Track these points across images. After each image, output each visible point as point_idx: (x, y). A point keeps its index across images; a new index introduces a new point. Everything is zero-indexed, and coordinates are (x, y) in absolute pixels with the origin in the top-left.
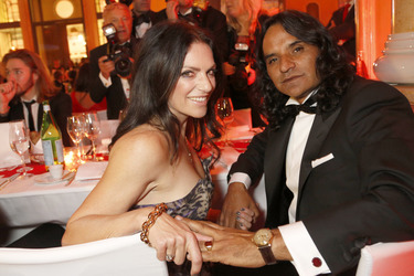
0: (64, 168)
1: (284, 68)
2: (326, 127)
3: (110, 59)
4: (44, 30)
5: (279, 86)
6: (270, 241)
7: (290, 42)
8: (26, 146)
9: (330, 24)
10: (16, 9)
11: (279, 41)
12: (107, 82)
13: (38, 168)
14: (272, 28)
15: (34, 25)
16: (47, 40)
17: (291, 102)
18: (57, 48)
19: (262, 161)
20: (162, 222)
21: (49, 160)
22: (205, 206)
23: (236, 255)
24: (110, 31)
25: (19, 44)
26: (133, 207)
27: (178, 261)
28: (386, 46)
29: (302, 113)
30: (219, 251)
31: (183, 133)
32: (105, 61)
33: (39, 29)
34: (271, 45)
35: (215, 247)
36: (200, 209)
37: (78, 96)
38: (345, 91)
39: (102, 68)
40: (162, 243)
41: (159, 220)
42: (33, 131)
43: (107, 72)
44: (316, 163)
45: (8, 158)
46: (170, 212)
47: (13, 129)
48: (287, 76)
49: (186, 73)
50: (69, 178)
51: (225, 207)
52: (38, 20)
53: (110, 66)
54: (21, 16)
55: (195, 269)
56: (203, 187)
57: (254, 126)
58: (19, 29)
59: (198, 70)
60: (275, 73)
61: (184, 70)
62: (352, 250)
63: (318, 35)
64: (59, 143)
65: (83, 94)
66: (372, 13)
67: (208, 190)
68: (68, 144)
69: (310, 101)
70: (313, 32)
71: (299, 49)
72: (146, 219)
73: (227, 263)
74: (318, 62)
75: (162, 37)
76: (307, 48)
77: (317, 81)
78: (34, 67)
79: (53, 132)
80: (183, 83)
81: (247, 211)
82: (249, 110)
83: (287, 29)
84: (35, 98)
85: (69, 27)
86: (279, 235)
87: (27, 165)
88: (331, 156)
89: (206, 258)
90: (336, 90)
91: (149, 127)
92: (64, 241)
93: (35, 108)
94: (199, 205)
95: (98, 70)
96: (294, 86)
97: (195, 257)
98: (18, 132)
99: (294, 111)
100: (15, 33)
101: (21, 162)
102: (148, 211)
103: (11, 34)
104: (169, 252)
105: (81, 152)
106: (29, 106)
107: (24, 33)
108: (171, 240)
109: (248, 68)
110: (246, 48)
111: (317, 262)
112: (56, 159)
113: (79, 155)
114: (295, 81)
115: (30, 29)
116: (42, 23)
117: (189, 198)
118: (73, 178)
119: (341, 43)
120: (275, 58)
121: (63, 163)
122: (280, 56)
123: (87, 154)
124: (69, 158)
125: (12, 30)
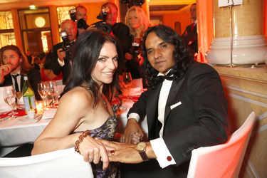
0: (36, 112)
1: (156, 57)
2: (177, 88)
3: (64, 50)
4: (28, 34)
5: (153, 65)
6: (145, 148)
7: (160, 42)
8: (14, 100)
9: (185, 33)
10: (11, 21)
11: (154, 41)
12: (62, 63)
13: (21, 112)
14: (150, 34)
15: (22, 31)
16: (30, 40)
17: (160, 74)
18: (35, 44)
19: (146, 106)
20: (87, 140)
21: (27, 108)
22: (112, 131)
23: (127, 157)
24: (64, 34)
25: (13, 42)
26: (72, 132)
27: (96, 162)
28: (211, 45)
29: (166, 80)
30: (118, 155)
31: (101, 91)
32: (61, 51)
33: (25, 34)
34: (149, 44)
35: (116, 153)
36: (109, 133)
37: (46, 72)
38: (187, 68)
39: (59, 56)
40: (86, 152)
41: (85, 139)
42: (18, 91)
43: (62, 58)
44: (172, 107)
45: (3, 108)
46: (92, 135)
47: (6, 91)
48: (157, 61)
49: (101, 59)
50: (38, 118)
51: (125, 132)
52: (24, 28)
53: (63, 54)
54: (14, 26)
55: (105, 166)
56: (111, 120)
57: (144, 88)
58: (13, 33)
59: (108, 57)
60: (151, 58)
61: (100, 57)
62: (187, 151)
63: (174, 39)
64: (33, 99)
65: (49, 71)
66: (205, 28)
67: (114, 122)
68: (38, 98)
69: (170, 74)
70: (172, 37)
71: (164, 46)
72: (78, 139)
73: (122, 162)
74: (174, 53)
75: (89, 38)
76: (169, 46)
77: (173, 64)
78: (20, 55)
79: (30, 92)
80: (99, 64)
81: (137, 134)
82: (141, 79)
83: (158, 35)
84: (19, 73)
85: (43, 33)
86: (150, 145)
87: (15, 111)
88: (180, 103)
89: (111, 160)
90: (182, 68)
91: (81, 88)
92: (32, 153)
93: (19, 78)
94: (109, 130)
95: (57, 57)
96: (161, 66)
97: (105, 159)
98: (8, 92)
99: (162, 79)
100: (11, 35)
101: (11, 110)
102: (79, 135)
103: (8, 36)
104: (90, 157)
105: (46, 103)
106: (15, 77)
107: (16, 35)
108: (92, 150)
109: (139, 56)
110: (138, 45)
111: (169, 159)
112: (31, 108)
113: (45, 105)
114: (161, 64)
115: (20, 33)
116: (27, 30)
117: (104, 127)
118: (41, 118)
119: (190, 43)
120: (152, 50)
121: (36, 110)
122: (154, 50)
123: (50, 104)
124: (39, 106)
125: (9, 33)
